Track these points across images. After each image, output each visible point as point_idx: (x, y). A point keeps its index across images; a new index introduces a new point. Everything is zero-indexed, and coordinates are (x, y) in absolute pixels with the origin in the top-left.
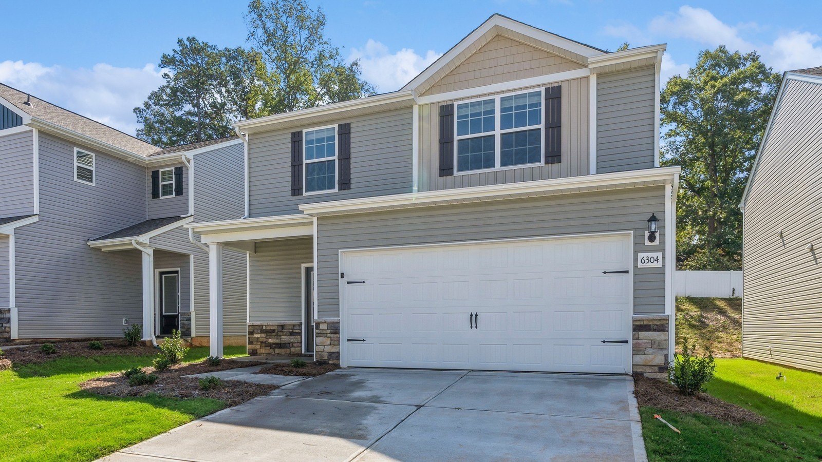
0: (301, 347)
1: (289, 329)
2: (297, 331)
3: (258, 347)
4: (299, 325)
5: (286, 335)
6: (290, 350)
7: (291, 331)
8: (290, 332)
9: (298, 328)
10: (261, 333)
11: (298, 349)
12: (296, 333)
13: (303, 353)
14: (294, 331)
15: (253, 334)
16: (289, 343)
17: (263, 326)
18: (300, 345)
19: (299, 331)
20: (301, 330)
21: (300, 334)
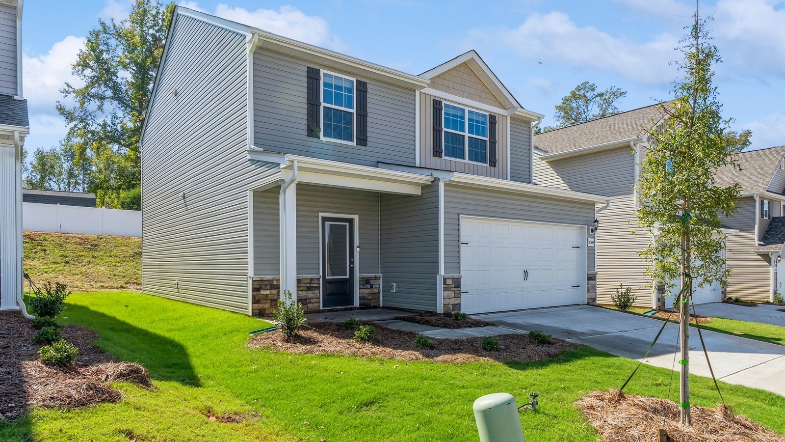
0: (319, 302)
1: (306, 283)
2: (315, 285)
3: (267, 306)
4: (318, 279)
5: (302, 290)
6: (308, 307)
7: (308, 285)
8: (306, 286)
9: (317, 282)
10: (271, 289)
11: (316, 305)
12: (314, 287)
13: (321, 308)
14: (312, 285)
15: (260, 291)
16: (306, 299)
17: (273, 280)
18: (318, 301)
19: (317, 285)
20: (319, 284)
21: (318, 288)
